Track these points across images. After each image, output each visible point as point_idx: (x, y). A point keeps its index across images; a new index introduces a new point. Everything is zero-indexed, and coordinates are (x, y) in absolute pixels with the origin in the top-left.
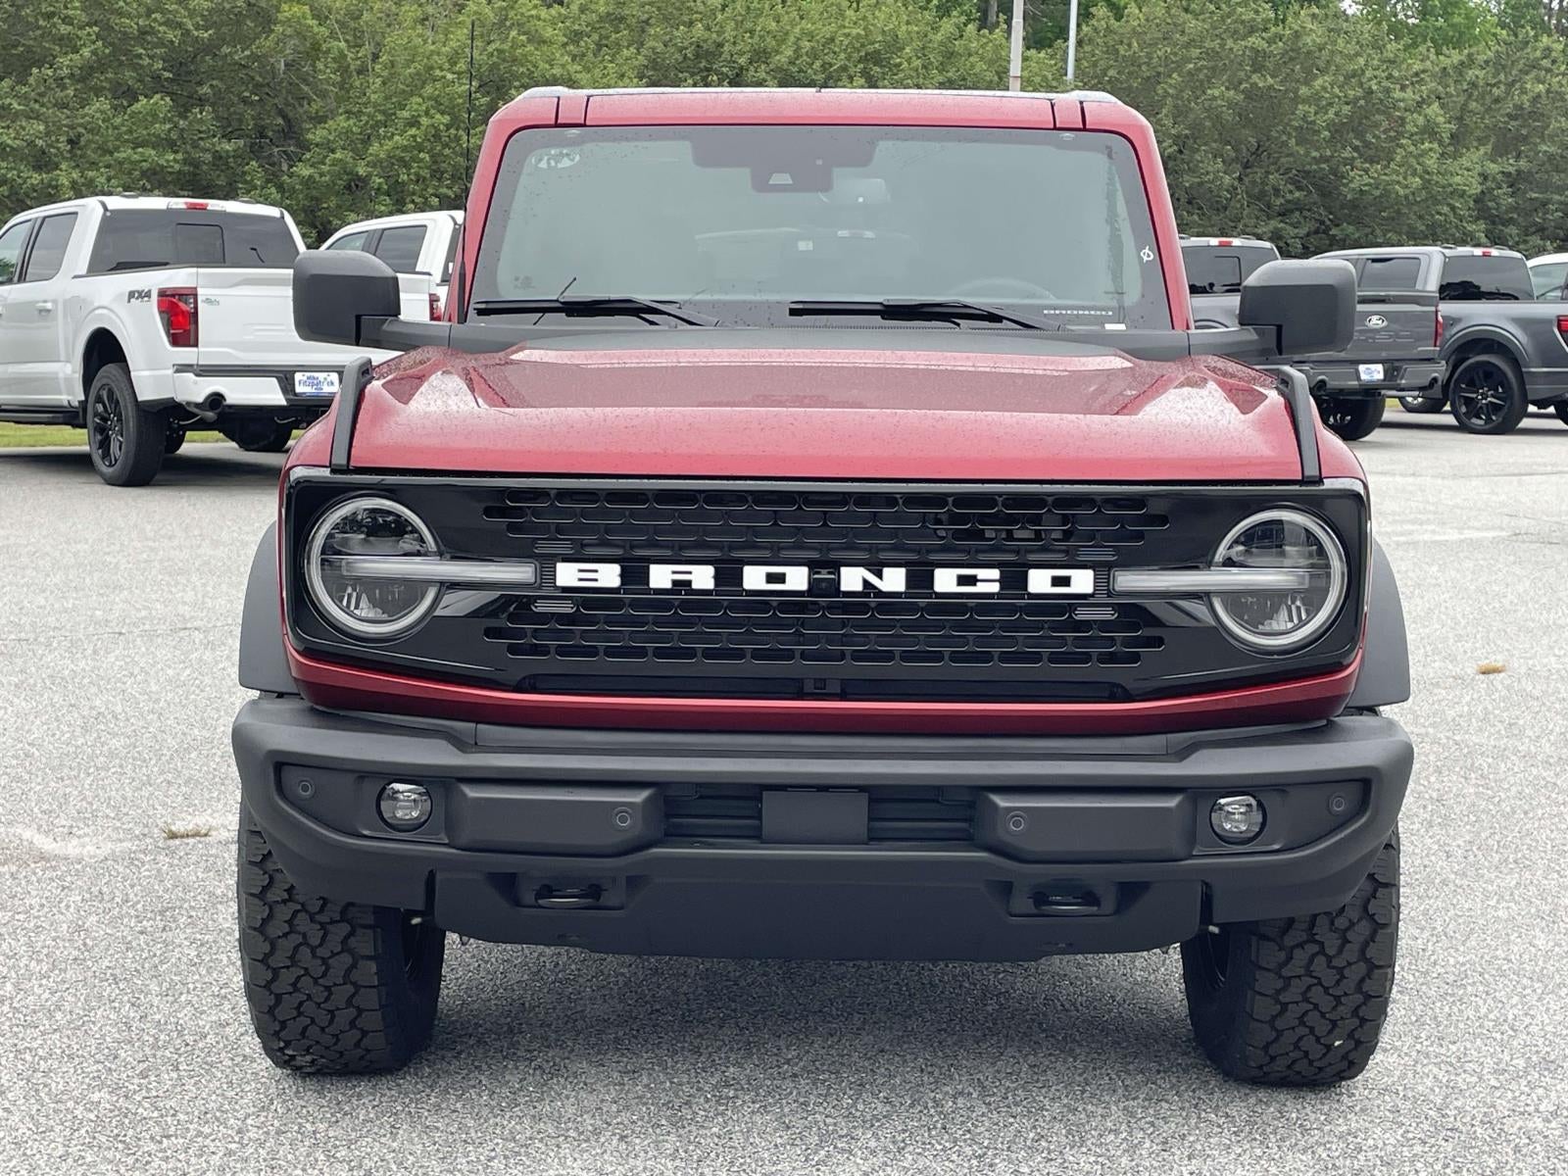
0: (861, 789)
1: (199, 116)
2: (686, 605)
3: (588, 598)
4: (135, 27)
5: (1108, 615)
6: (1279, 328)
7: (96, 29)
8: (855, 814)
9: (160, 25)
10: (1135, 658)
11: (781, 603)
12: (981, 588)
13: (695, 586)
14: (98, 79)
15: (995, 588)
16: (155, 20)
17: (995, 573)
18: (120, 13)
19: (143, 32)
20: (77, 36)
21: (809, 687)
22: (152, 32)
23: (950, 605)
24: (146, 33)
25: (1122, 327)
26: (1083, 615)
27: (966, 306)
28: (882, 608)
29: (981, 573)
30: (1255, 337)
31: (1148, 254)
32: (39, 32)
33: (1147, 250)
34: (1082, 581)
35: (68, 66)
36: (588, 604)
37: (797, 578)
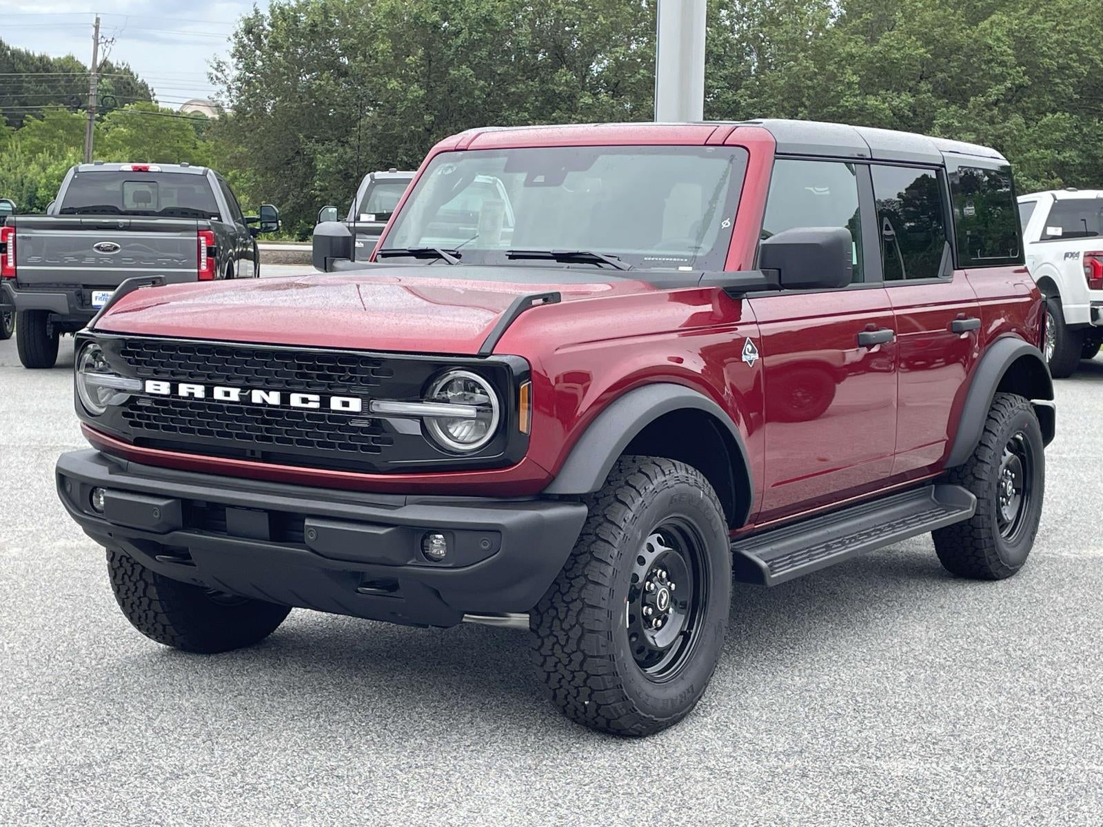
0: (265, 511)
1: (1097, 125)
2: (191, 406)
3: (157, 399)
4: (1056, 64)
5: (365, 424)
6: (780, 270)
7: (1024, 68)
8: (263, 524)
9: (1075, 61)
10: (378, 449)
11: (228, 407)
12: (311, 405)
13: (196, 396)
14: (1025, 101)
15: (317, 405)
16: (1071, 59)
17: (317, 398)
18: (1043, 55)
19: (1061, 68)
20: (1008, 74)
21: (248, 454)
22: (1069, 67)
23: (298, 413)
24: (1063, 68)
25: (690, 269)
26: (354, 423)
27: (591, 255)
28: (269, 413)
29: (311, 397)
30: (762, 276)
31: (727, 224)
32: (981, 73)
33: (727, 221)
34: (355, 405)
35: (995, 94)
36: (156, 402)
37: (235, 394)
